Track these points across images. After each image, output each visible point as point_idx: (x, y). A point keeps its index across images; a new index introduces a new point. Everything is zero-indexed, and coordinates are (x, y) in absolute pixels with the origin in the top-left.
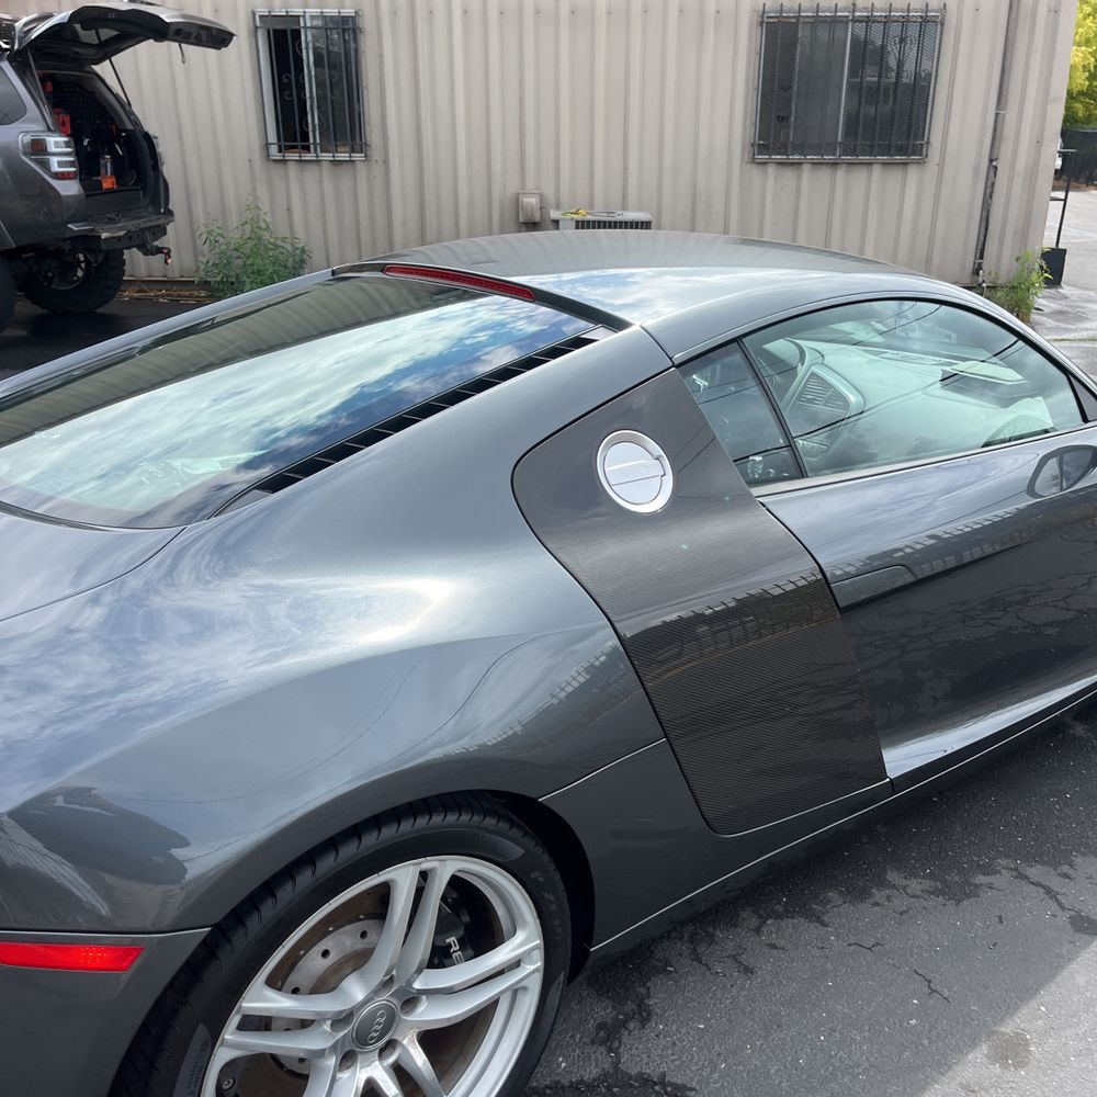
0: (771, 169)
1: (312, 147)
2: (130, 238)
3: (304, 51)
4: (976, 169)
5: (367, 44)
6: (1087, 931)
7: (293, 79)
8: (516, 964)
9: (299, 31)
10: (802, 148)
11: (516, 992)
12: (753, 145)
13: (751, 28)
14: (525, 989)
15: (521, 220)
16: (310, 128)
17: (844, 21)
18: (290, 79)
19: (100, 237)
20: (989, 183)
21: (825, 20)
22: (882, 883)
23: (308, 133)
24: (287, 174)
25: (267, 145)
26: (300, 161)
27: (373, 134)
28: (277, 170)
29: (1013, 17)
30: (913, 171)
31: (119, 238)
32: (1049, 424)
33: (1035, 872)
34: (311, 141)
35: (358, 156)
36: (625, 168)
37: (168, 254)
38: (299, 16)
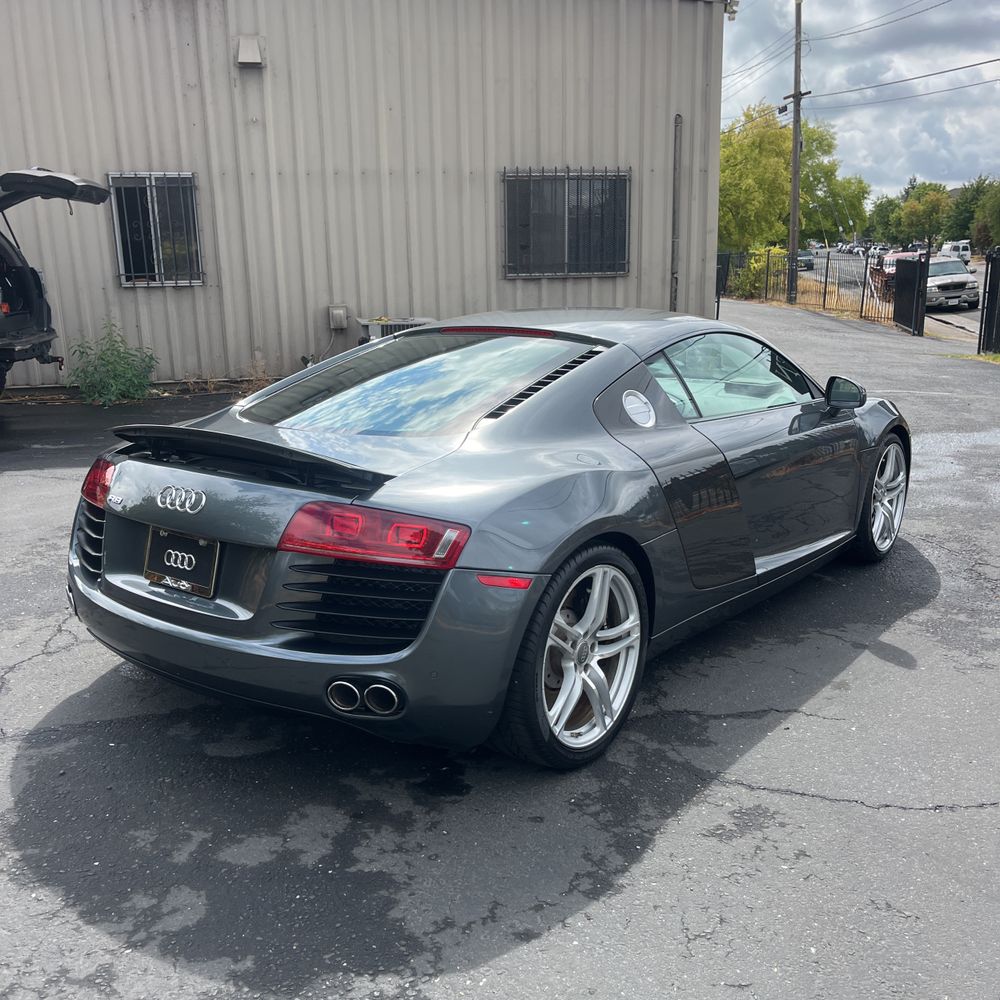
0: (519, 284)
1: (157, 276)
2: (34, 350)
3: (150, 204)
4: (664, 279)
5: (202, 199)
6: (857, 648)
7: (141, 224)
8: (628, 634)
9: (146, 188)
10: (541, 268)
11: (628, 648)
12: (504, 267)
13: (496, 185)
14: (633, 647)
15: (332, 327)
16: (156, 262)
17: (562, 179)
18: (139, 226)
19: (14, 350)
20: (673, 290)
21: (549, 178)
22: (754, 642)
23: (154, 265)
24: (136, 298)
25: (119, 276)
26: (148, 288)
27: (208, 266)
28: (129, 295)
29: (677, 175)
30: (620, 282)
31: (26, 350)
32: (795, 400)
33: (827, 631)
34: (157, 271)
35: (196, 283)
36: (410, 286)
37: (61, 363)
38: (145, 178)
